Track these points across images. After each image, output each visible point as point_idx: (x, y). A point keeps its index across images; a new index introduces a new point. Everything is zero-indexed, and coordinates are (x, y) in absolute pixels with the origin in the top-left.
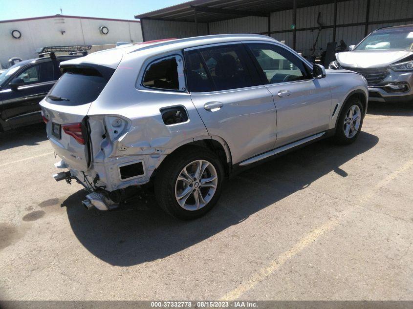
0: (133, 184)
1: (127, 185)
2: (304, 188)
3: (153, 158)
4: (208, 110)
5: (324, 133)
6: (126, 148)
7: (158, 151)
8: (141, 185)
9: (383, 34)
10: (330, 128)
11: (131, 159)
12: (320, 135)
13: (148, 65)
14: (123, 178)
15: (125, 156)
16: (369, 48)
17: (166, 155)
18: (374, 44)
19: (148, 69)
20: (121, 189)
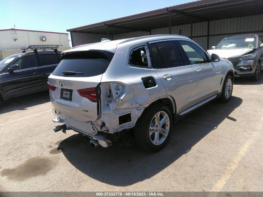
0: (125, 128)
1: (122, 129)
2: (215, 129)
3: (137, 110)
4: (166, 79)
5: (217, 95)
6: (123, 103)
7: (141, 105)
8: (130, 129)
9: (231, 39)
10: (219, 92)
11: (125, 111)
12: (215, 97)
13: (131, 52)
14: (120, 124)
15: (122, 109)
16: (224, 48)
17: (145, 108)
18: (227, 45)
19: (131, 54)
20: (119, 132)
